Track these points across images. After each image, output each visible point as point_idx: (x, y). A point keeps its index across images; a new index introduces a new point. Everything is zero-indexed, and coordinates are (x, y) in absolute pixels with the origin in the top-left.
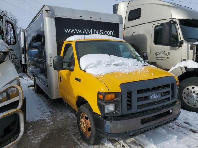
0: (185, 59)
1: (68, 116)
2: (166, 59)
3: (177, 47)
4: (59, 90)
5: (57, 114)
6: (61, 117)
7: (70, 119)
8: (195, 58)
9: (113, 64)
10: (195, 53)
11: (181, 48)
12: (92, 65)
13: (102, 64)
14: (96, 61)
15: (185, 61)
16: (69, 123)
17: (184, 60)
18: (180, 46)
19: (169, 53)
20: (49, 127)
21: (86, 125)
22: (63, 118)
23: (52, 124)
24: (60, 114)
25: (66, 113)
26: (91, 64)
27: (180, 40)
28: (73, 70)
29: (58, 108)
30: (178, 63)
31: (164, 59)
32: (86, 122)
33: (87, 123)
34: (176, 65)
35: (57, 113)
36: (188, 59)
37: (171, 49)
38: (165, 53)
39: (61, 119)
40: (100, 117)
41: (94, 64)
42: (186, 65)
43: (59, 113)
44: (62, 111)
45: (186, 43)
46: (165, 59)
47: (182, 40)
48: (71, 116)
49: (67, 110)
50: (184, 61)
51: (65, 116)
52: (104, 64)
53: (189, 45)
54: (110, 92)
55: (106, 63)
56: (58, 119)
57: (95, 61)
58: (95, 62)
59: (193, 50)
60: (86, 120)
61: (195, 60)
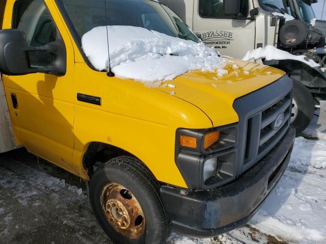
0: (262, 44)
1: (46, 187)
2: (225, 45)
3: (247, 21)
4: (11, 128)
5: (15, 188)
6: (29, 194)
7: (56, 194)
8: (276, 42)
9: (169, 51)
10: (277, 32)
11: (253, 22)
12: (123, 56)
13: (146, 51)
14: (132, 44)
15: (262, 47)
16: (57, 207)
17: (260, 45)
18: (253, 19)
19: (230, 34)
20: (6, 231)
21: (129, 213)
22: (35, 195)
23: (11, 218)
24: (23, 186)
25: (39, 181)
26: (122, 51)
27: (251, 8)
28: (61, 73)
29: (10, 170)
30: (248, 53)
31: (221, 46)
32: (127, 206)
33: (130, 208)
34: (244, 55)
35: (13, 185)
36: (266, 44)
37: (234, 26)
38: (223, 33)
39: (32, 199)
40: (183, 192)
41: (128, 53)
42: (263, 56)
43: (17, 184)
44: (24, 178)
45: (263, 13)
46: (223, 45)
47: (255, 7)
48: (54, 184)
49: (36, 171)
50: (260, 48)
51: (40, 189)
52: (151, 51)
53: (269, 18)
54: (215, 125)
55: (154, 50)
56: (23, 199)
57: (129, 44)
58: (130, 47)
59: (274, 27)
60: (127, 201)
61: (276, 45)
